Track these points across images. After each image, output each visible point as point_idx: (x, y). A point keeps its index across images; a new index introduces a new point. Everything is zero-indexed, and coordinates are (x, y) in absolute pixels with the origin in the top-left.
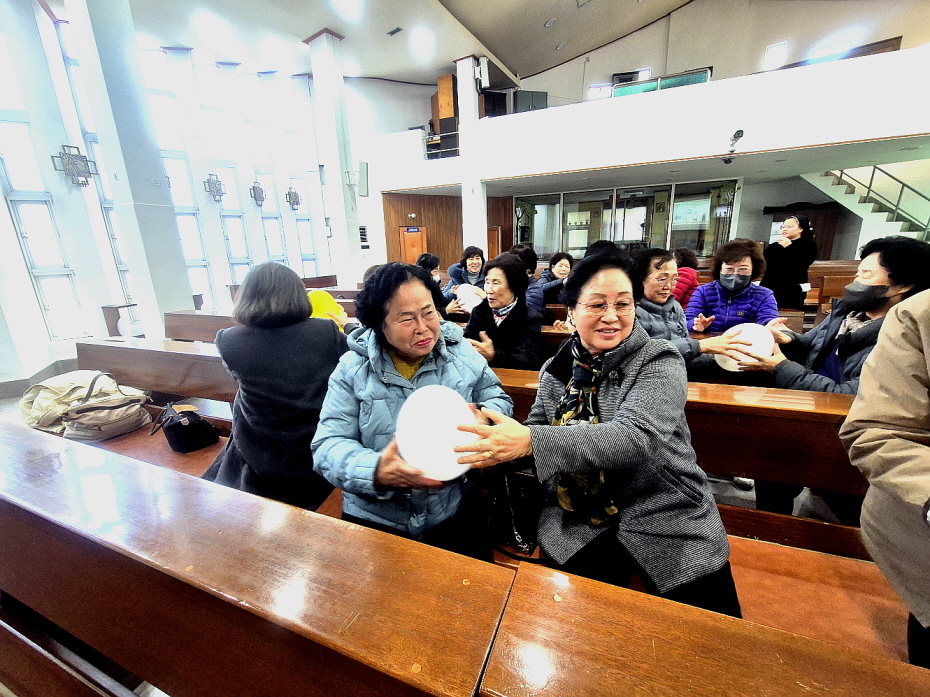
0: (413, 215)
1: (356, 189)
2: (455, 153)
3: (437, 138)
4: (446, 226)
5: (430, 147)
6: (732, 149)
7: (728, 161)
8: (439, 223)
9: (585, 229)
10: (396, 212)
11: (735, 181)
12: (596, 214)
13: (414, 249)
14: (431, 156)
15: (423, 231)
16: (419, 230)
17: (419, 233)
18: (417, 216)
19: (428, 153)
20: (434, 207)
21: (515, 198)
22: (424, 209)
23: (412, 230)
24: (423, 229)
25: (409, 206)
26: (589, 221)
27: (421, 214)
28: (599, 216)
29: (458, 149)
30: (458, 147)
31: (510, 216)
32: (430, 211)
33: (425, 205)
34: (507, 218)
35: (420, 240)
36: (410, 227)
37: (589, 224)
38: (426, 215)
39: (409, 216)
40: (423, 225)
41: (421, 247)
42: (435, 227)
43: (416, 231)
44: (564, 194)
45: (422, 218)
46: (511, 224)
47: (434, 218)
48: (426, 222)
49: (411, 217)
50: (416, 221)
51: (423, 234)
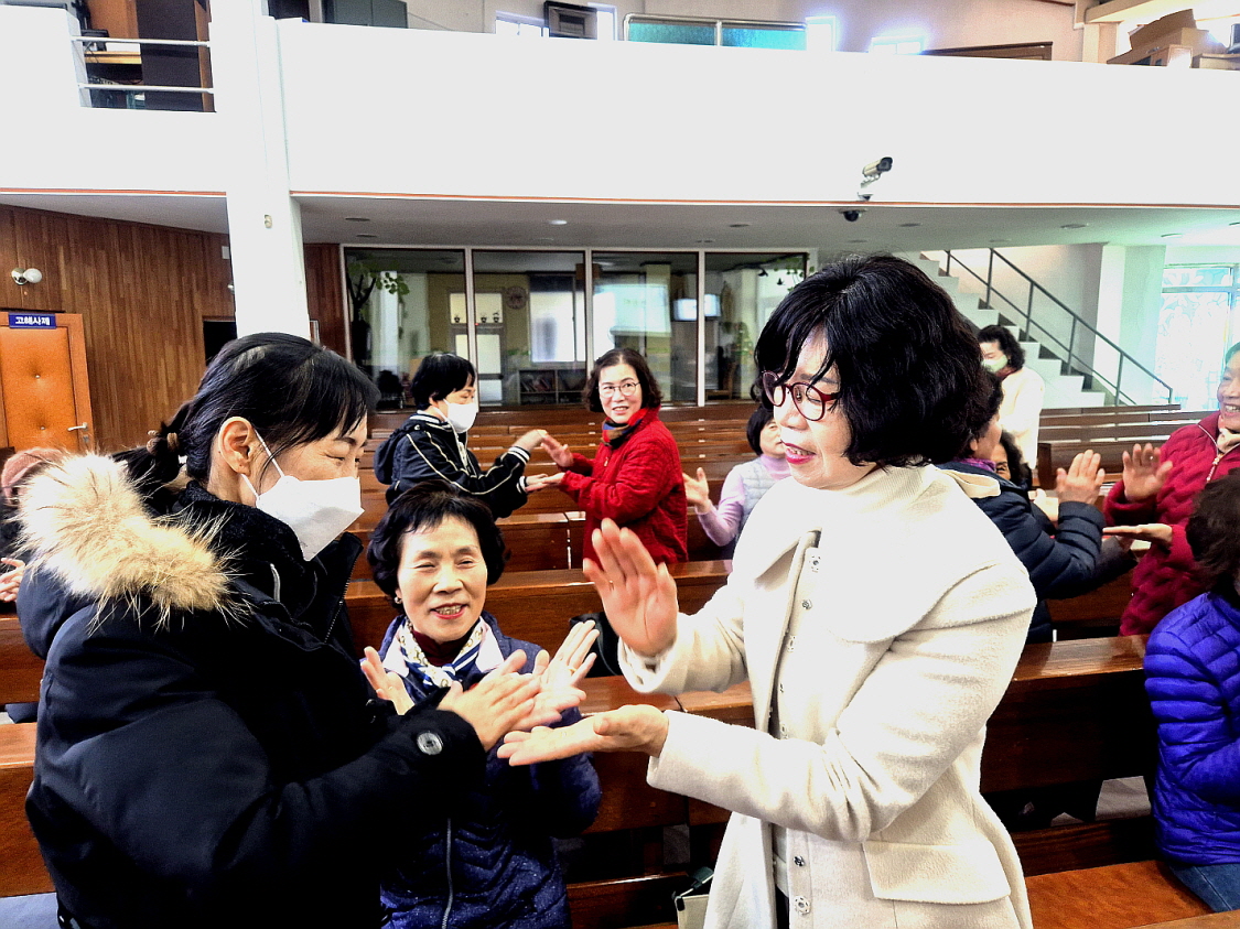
0: (33, 275)
2: (200, 104)
3: (126, 49)
4: (144, 313)
5: (97, 71)
6: (865, 192)
7: (851, 215)
8: (120, 302)
9: (494, 333)
11: (805, 256)
12: (516, 302)
13: (40, 382)
14: (102, 100)
15: (72, 329)
16: (58, 321)
17: (58, 333)
18: (43, 280)
19: (92, 91)
20: (103, 255)
21: (345, 249)
22: (74, 258)
23: (29, 320)
24: (74, 320)
25: (15, 242)
26: (501, 316)
27: (58, 272)
28: (522, 307)
29: (210, 91)
30: (210, 85)
31: (333, 296)
32: (89, 265)
33: (72, 245)
34: (327, 301)
35: (63, 354)
36: (20, 310)
37: (501, 321)
38: (75, 279)
39: (16, 274)
40: (71, 309)
41: (67, 376)
42: (110, 315)
43: (45, 325)
44: (473, 250)
45: (64, 286)
46: (338, 315)
47: (106, 289)
48: (80, 296)
49: (22, 279)
50: (42, 292)
51: (72, 338)
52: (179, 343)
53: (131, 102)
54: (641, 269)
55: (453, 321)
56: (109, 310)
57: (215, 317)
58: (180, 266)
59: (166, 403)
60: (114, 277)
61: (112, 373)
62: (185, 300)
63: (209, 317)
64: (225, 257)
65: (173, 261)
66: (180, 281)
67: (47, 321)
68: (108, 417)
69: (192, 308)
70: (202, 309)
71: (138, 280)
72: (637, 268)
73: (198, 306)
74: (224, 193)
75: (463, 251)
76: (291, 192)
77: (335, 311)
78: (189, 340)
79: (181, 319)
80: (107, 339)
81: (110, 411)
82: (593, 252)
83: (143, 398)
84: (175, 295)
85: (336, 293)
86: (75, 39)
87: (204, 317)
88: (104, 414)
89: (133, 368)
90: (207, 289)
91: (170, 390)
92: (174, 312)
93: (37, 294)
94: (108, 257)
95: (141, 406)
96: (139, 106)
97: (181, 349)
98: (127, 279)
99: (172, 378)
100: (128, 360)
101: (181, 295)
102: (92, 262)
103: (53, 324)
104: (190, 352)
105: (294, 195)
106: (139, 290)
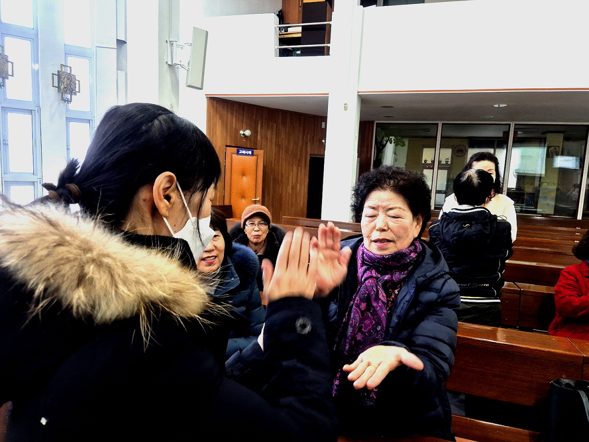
0: (248, 133)
1: (182, 74)
2: (323, 52)
3: (296, 30)
4: (287, 151)
5: (282, 41)
8: (278, 146)
9: (445, 169)
10: (225, 125)
12: (459, 154)
13: (245, 179)
14: (284, 53)
15: (259, 156)
16: (255, 153)
17: (254, 158)
18: (251, 135)
19: (280, 49)
20: (275, 125)
21: (377, 123)
22: (264, 125)
23: (244, 152)
24: (260, 152)
25: (243, 119)
26: (450, 160)
27: (257, 132)
28: (463, 156)
29: (329, 45)
30: (329, 42)
31: (368, 147)
32: (269, 129)
33: (264, 120)
34: (365, 149)
35: (254, 168)
36: (242, 148)
37: (449, 163)
38: (263, 134)
39: (242, 132)
40: (260, 148)
41: (255, 177)
42: (274, 152)
43: (249, 154)
44: (443, 124)
45: (259, 138)
46: (369, 156)
47: (274, 140)
48: (264, 143)
49: (244, 134)
50: (250, 141)
51: (258, 160)
52: (299, 166)
53: (295, 54)
54: (543, 136)
55: (423, 162)
56: (274, 149)
57: (315, 155)
58: (304, 131)
59: (290, 193)
60: (278, 135)
61: (272, 177)
62: (304, 147)
63: (313, 155)
64: (323, 126)
65: (302, 129)
66: (303, 138)
67: (250, 153)
68: (268, 196)
69: (306, 150)
70: (310, 151)
71: (287, 136)
72: (539, 135)
73: (309, 149)
74: (328, 94)
75: (438, 124)
76: (358, 92)
77: (368, 154)
78: (303, 164)
79: (301, 155)
80: (272, 162)
81: (269, 194)
82: (515, 124)
83: (282, 189)
84: (300, 145)
85: (370, 145)
86: (276, 26)
87: (310, 155)
88: (266, 195)
89: (280, 175)
90: (313, 142)
91: (292, 187)
92: (299, 153)
93: (248, 141)
94: (277, 126)
95: (280, 193)
96: (298, 55)
97: (299, 168)
98: (283, 136)
99: (294, 181)
100: (278, 172)
101: (303, 145)
102: (270, 128)
103: (253, 154)
104: (302, 169)
105: (359, 94)
106: (287, 141)
